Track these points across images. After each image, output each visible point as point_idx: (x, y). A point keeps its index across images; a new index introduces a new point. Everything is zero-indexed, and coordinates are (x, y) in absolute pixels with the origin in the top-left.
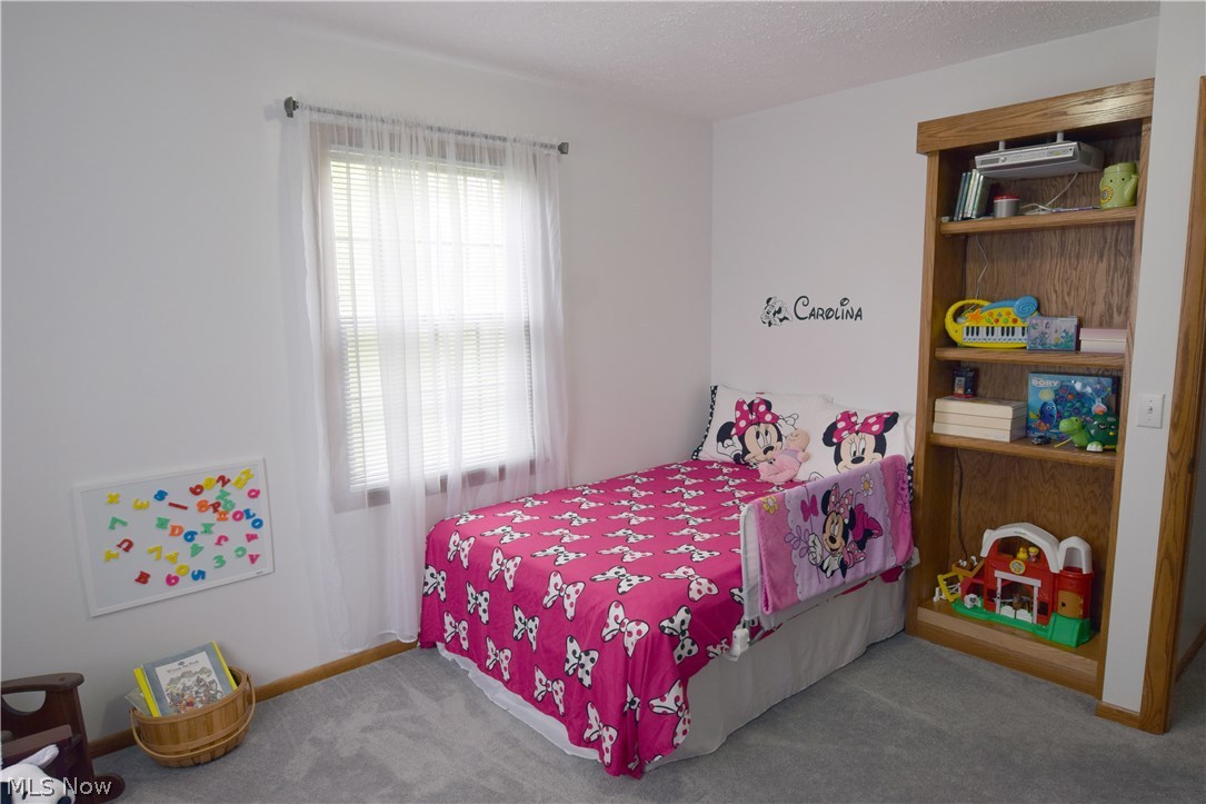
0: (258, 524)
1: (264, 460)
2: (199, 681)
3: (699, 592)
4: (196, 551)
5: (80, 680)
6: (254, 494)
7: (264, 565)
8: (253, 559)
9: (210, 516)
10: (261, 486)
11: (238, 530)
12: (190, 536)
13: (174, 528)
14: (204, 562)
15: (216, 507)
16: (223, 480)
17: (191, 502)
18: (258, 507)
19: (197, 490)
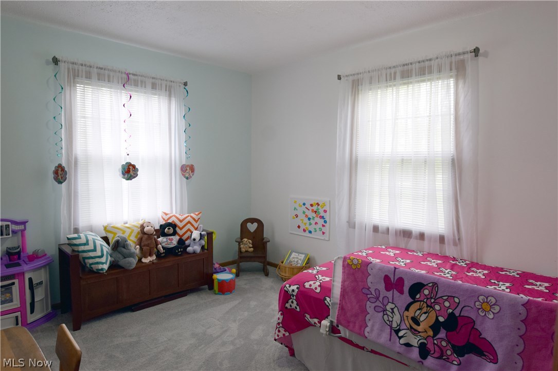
0: (325, 222)
1: (330, 201)
2: (298, 261)
3: (310, 285)
4: (310, 224)
5: (269, 241)
6: (325, 211)
7: (326, 237)
8: (323, 233)
9: (314, 215)
10: (327, 209)
11: (321, 222)
12: (309, 219)
13: (306, 215)
14: (312, 228)
15: (316, 212)
16: (318, 204)
17: (310, 208)
18: (326, 216)
19: (312, 205)
